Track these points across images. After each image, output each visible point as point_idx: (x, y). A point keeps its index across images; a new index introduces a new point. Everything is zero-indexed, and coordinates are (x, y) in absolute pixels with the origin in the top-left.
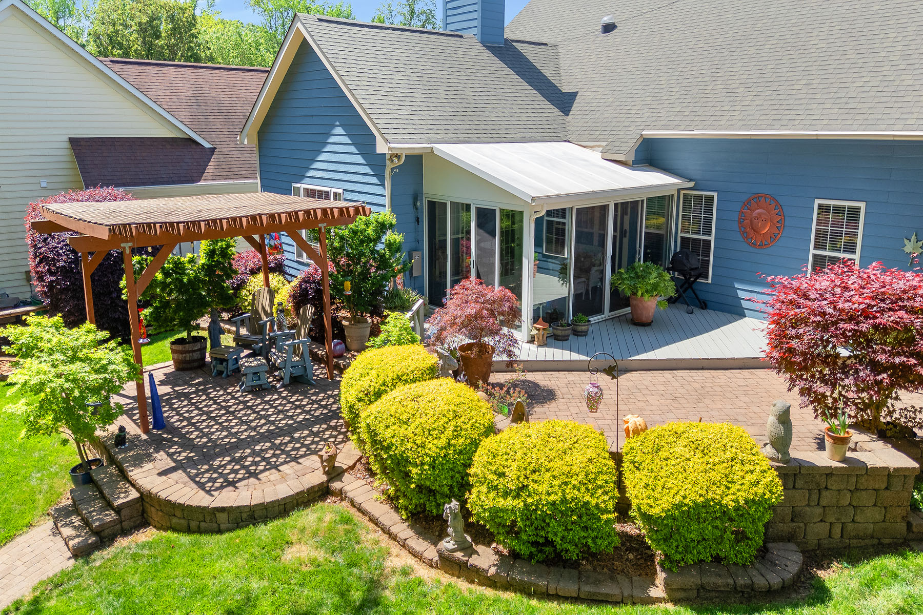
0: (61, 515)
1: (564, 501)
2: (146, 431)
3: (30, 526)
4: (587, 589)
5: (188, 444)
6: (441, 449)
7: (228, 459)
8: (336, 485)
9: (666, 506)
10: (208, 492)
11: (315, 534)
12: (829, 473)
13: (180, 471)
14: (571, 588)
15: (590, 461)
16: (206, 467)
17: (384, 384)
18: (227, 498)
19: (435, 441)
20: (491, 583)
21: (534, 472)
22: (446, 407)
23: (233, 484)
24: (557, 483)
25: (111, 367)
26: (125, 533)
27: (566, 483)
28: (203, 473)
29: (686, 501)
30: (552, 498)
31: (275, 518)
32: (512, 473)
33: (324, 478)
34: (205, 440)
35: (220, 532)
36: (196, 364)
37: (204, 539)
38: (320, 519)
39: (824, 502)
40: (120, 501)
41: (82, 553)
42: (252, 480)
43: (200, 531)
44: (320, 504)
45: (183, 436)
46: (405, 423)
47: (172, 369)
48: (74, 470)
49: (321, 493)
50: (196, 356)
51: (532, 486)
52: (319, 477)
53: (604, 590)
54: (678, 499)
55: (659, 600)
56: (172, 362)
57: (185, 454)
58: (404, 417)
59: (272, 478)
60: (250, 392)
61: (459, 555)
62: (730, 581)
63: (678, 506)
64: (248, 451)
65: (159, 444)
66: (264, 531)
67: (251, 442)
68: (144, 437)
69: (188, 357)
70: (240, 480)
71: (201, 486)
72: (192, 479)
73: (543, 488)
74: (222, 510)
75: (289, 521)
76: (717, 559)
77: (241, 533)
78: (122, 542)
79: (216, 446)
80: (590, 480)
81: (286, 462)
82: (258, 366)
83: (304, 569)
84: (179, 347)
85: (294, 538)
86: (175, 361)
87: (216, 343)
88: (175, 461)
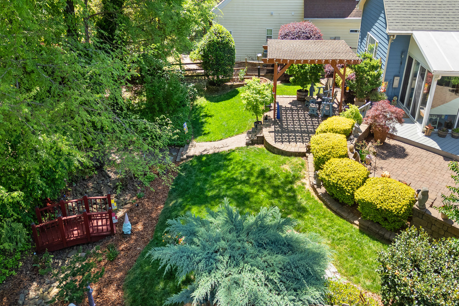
0: (249, 133)
2: (274, 118)
3: (242, 133)
4: (338, 211)
5: (281, 126)
7: (287, 134)
8: (307, 154)
10: (275, 142)
11: (292, 164)
12: (436, 220)
13: (274, 133)
14: (335, 208)
16: (280, 134)
18: (279, 146)
20: (319, 196)
21: (334, 172)
23: (282, 142)
24: (338, 178)
26: (258, 144)
27: (340, 179)
28: (278, 136)
29: (366, 200)
30: (334, 181)
31: (288, 156)
33: (305, 151)
34: (286, 126)
35: (274, 153)
36: (303, 100)
37: (270, 153)
38: (297, 162)
40: (258, 135)
41: (248, 144)
42: (288, 143)
43: (270, 151)
44: (300, 158)
45: (282, 123)
47: (296, 99)
48: (255, 123)
49: (303, 155)
50: (303, 97)
53: (343, 214)
55: (355, 224)
56: (296, 97)
57: (278, 129)
59: (293, 145)
60: (310, 115)
61: (315, 186)
62: (377, 231)
64: (294, 134)
65: (275, 123)
66: (282, 158)
67: (298, 132)
68: (273, 120)
69: (300, 97)
70: (285, 142)
71: (275, 139)
72: (275, 136)
74: (275, 148)
75: (289, 158)
77: (277, 156)
78: (256, 146)
79: (287, 129)
81: (300, 142)
82: (314, 107)
83: (284, 171)
84: (298, 93)
85: (287, 163)
86: (298, 98)
88: (275, 130)
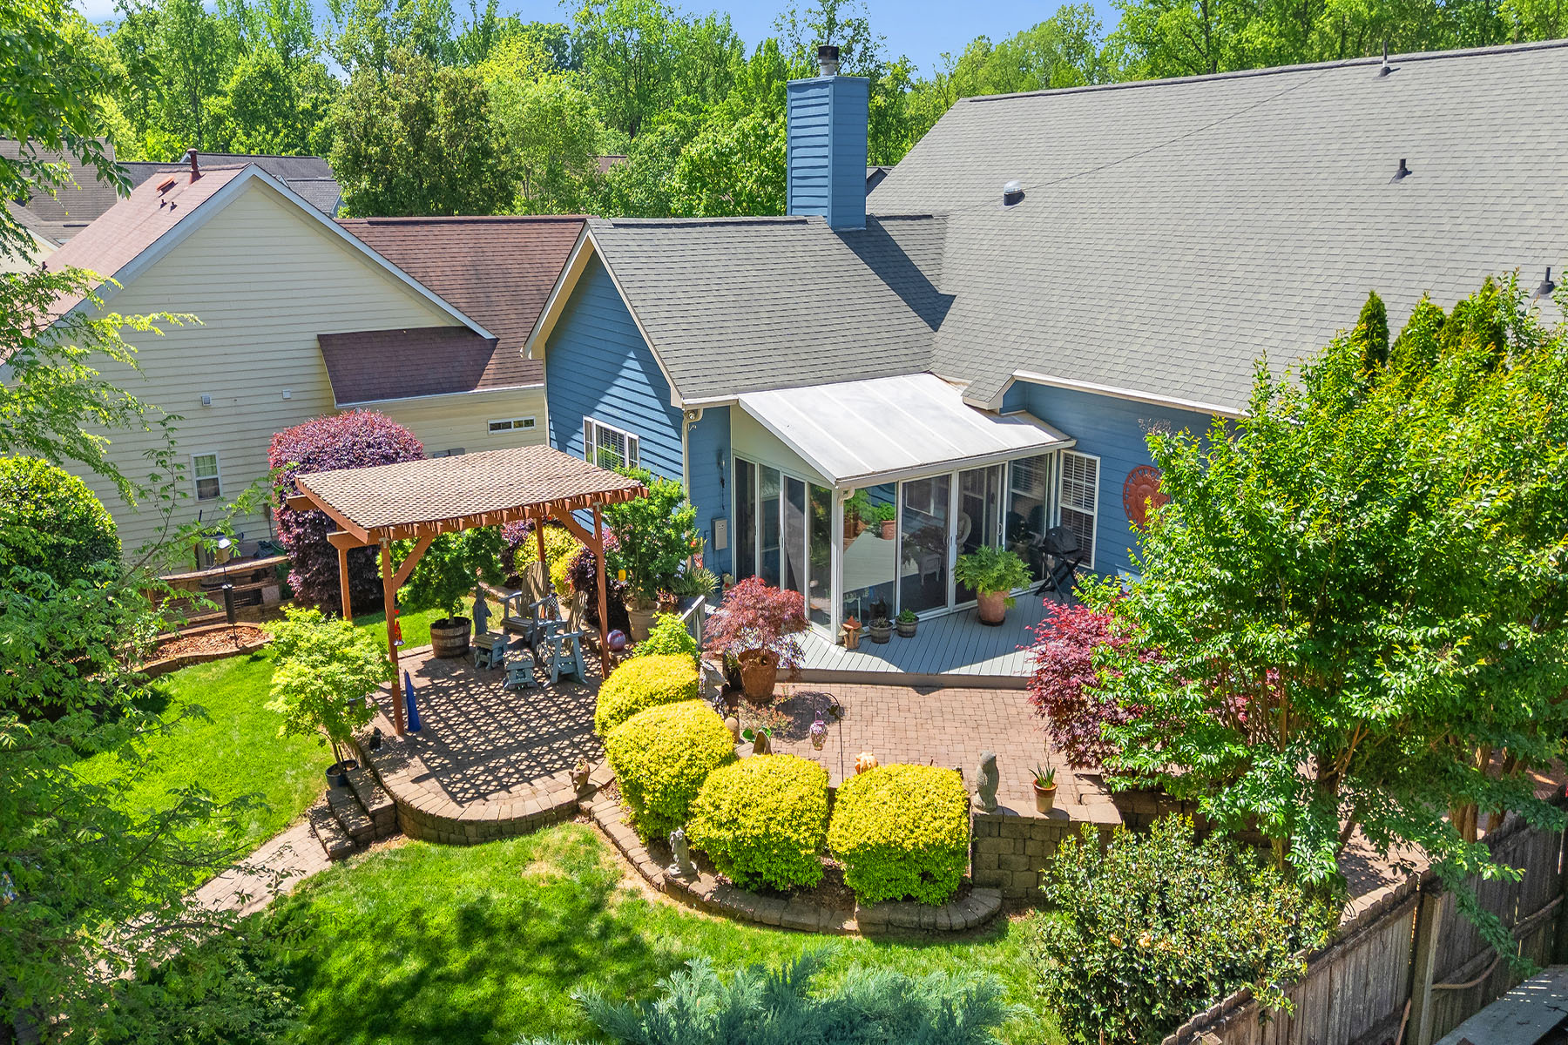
0: (318, 816)
1: (767, 835)
2: (401, 732)
3: (288, 826)
4: (788, 918)
5: (442, 750)
6: (673, 777)
7: (482, 768)
8: (586, 804)
9: (852, 845)
10: (460, 803)
11: (557, 852)
12: (1032, 823)
13: (433, 780)
14: (773, 915)
15: (801, 798)
16: (459, 776)
17: (636, 702)
18: (476, 811)
19: (668, 770)
20: (707, 907)
21: (744, 806)
22: (685, 735)
23: (484, 796)
24: (763, 817)
25: (368, 668)
26: (380, 838)
27: (770, 819)
28: (456, 783)
29: (870, 842)
30: (756, 832)
31: (522, 834)
32: (725, 806)
33: (575, 796)
34: (460, 746)
35: (468, 844)
36: (458, 652)
37: (453, 850)
38: (565, 839)
39: (1029, 852)
40: (375, 807)
41: (338, 855)
42: (503, 793)
43: (450, 843)
44: (567, 823)
45: (438, 741)
46: (644, 749)
47: (431, 656)
48: (330, 771)
49: (570, 811)
50: (458, 642)
51: (741, 819)
52: (569, 795)
53: (803, 920)
54: (864, 839)
55: (850, 932)
56: (430, 647)
57: (438, 761)
58: (643, 743)
59: (523, 793)
60: (512, 691)
61: (681, 880)
62: (916, 919)
63: (864, 845)
64: (503, 761)
65: (413, 748)
66: (509, 847)
67: (510, 749)
68: (400, 739)
69: (449, 643)
70: (492, 792)
71: (453, 796)
72: (445, 787)
73: (749, 823)
74: (471, 822)
75: (534, 838)
76: (908, 898)
77: (487, 847)
78: (377, 848)
79: (471, 753)
80: (795, 817)
81: (539, 776)
82: (524, 661)
83: (542, 885)
84: (440, 632)
85: (536, 856)
86: (436, 648)
87: (481, 628)
88: (429, 767)
